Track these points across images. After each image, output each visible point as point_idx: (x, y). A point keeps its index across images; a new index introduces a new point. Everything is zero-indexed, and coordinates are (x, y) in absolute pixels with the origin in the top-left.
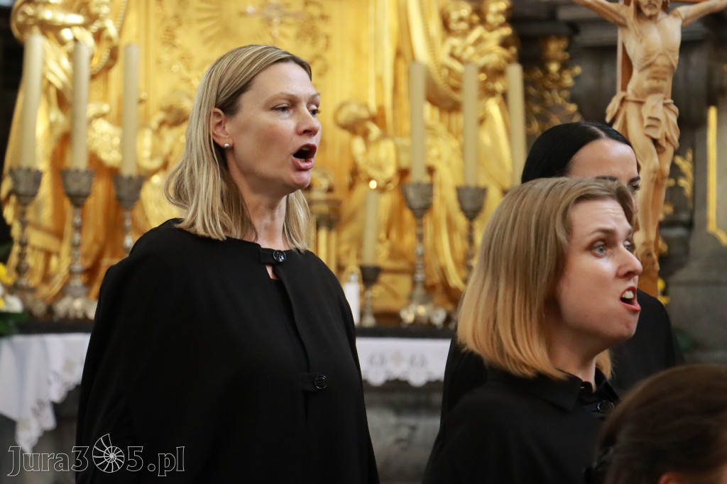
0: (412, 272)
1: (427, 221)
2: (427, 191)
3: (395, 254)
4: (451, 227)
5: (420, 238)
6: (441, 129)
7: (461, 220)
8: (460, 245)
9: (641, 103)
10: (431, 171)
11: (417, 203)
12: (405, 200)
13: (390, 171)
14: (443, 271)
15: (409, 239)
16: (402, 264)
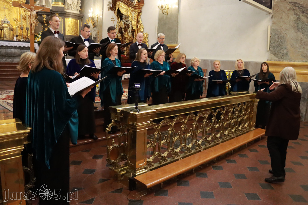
0: (22, 36)
1: (23, 30)
2: (23, 28)
3: (20, 34)
4: (26, 32)
5: (22, 32)
6: (24, 22)
7: (27, 31)
8: (27, 33)
9: (32, 19)
10: (23, 26)
11: (22, 29)
12: (21, 28)
13: (19, 25)
14: (25, 36)
15: (21, 32)
16: (21, 35)
